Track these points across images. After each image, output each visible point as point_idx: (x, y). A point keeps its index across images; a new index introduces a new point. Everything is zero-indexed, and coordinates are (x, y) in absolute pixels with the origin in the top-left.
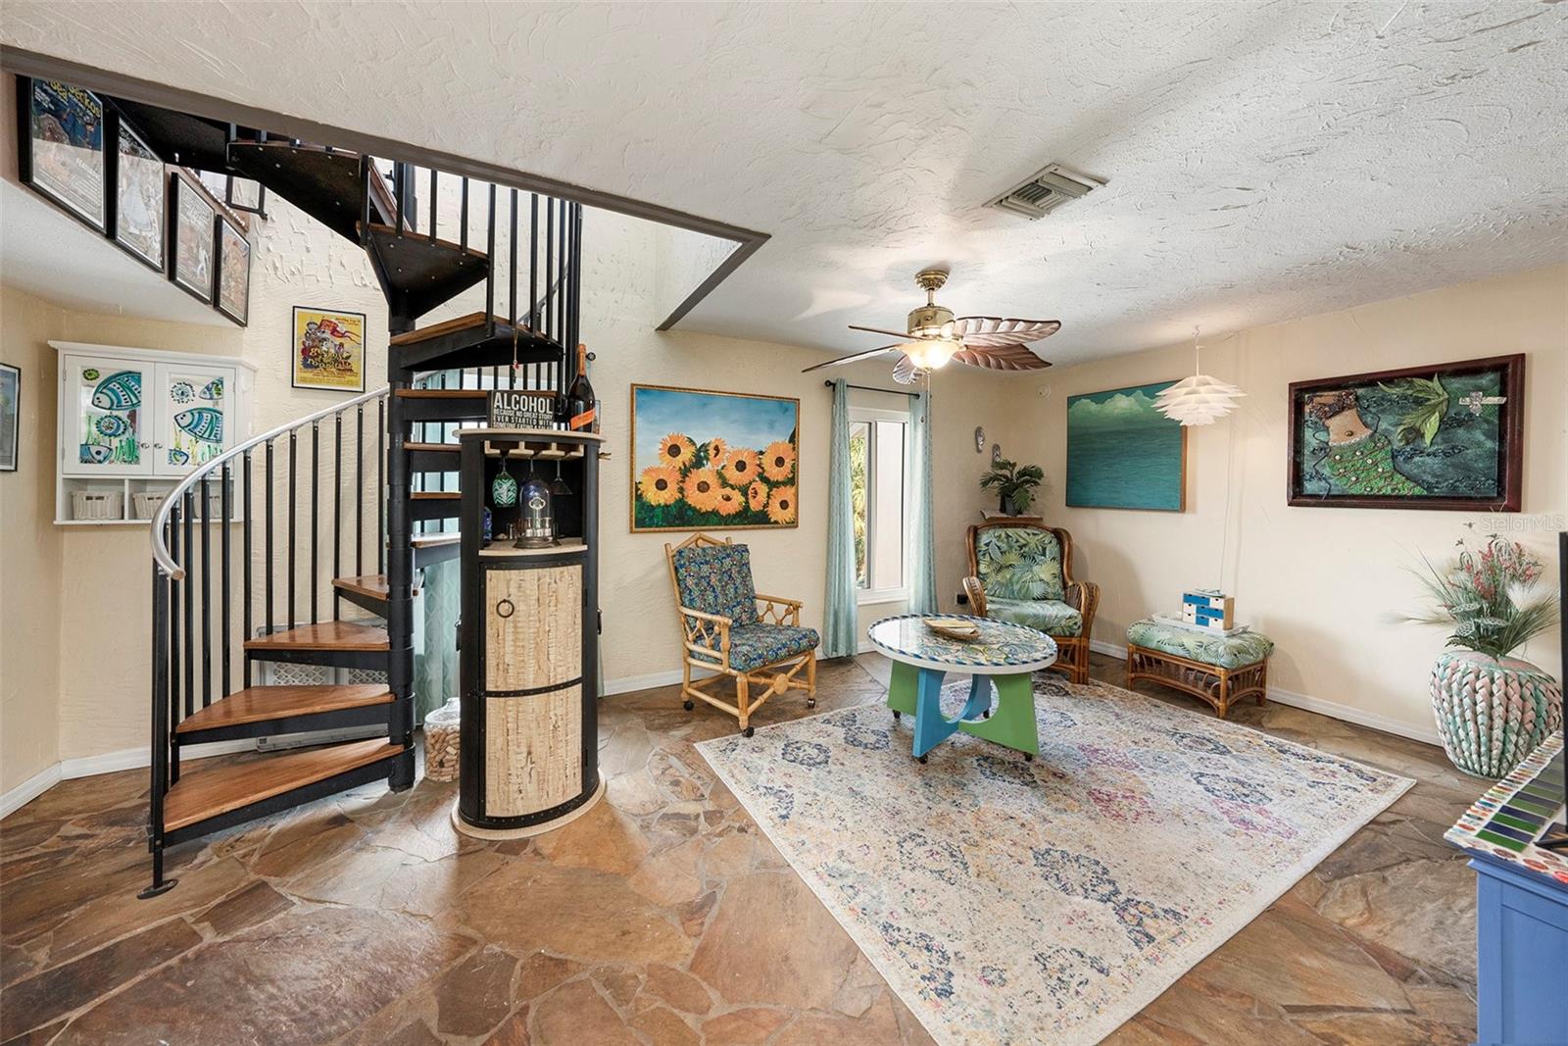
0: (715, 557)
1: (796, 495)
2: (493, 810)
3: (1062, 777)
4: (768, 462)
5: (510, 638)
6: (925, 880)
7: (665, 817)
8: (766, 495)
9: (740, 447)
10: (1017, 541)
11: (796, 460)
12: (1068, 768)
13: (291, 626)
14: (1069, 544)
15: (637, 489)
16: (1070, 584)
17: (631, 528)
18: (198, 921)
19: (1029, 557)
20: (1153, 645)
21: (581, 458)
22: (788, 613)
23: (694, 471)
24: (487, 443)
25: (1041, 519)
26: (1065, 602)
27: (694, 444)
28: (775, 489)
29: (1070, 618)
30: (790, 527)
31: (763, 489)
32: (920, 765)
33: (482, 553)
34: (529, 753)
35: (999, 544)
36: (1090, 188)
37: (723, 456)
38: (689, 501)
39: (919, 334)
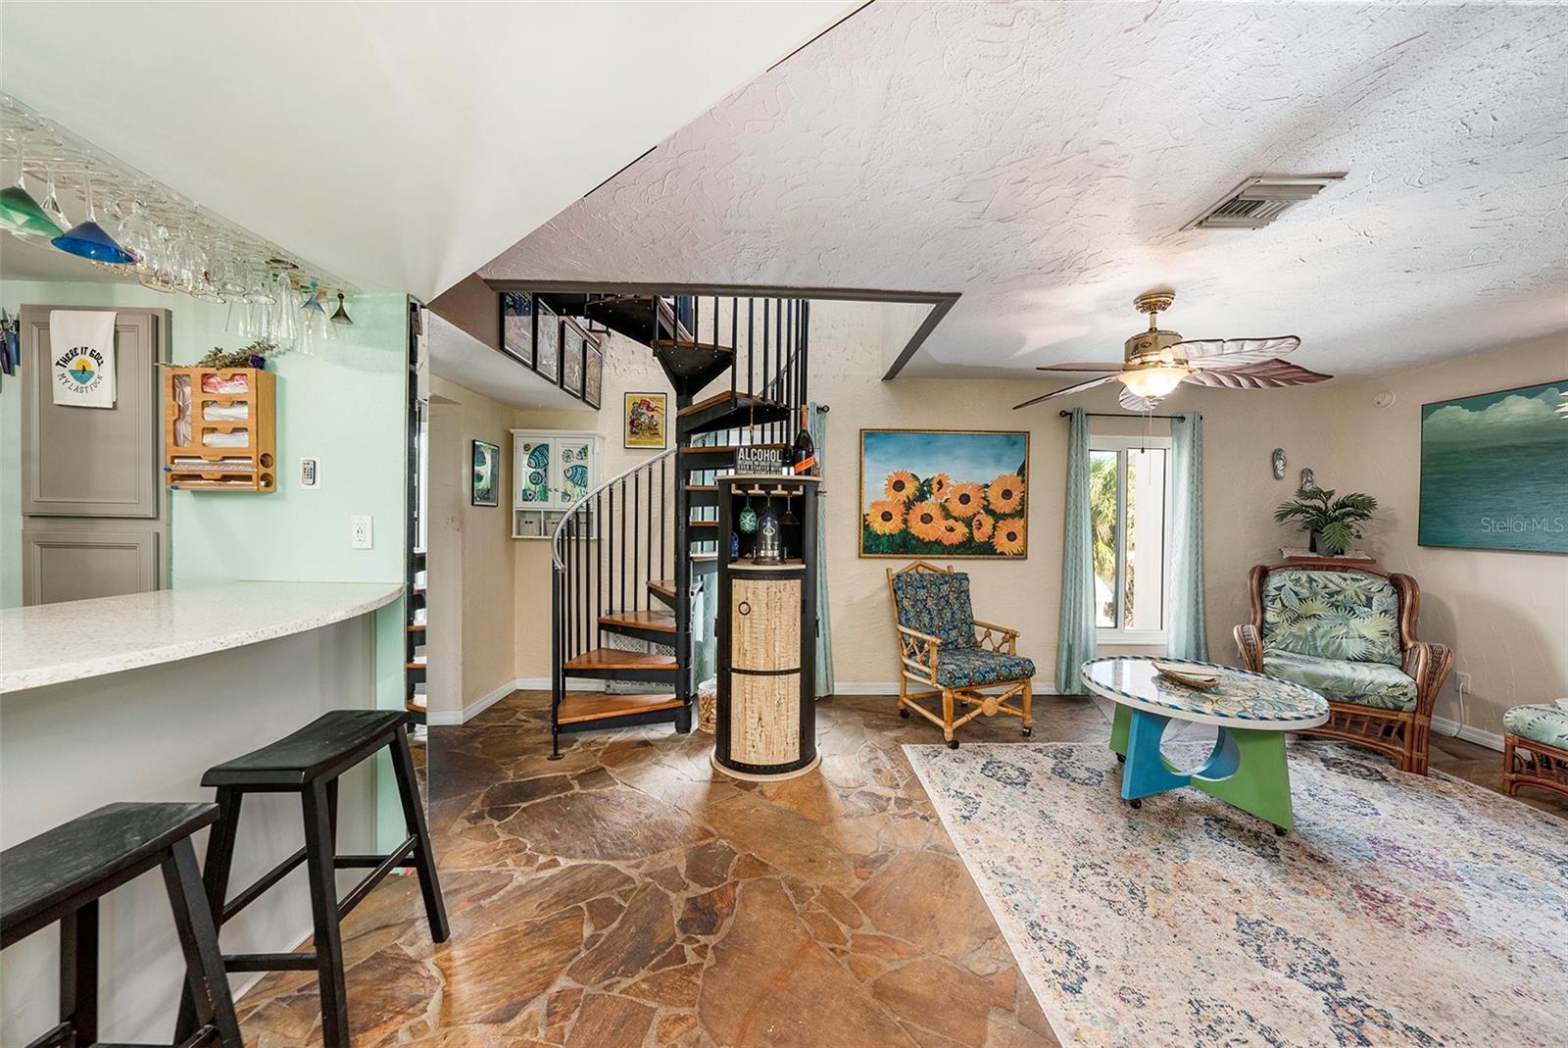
0: (933, 583)
1: (1026, 528)
2: (735, 756)
3: (1323, 861)
4: (994, 496)
5: (747, 630)
6: (1094, 904)
7: (863, 793)
8: (991, 527)
9: (964, 482)
10: (1325, 587)
11: (1025, 492)
12: (1337, 855)
13: (623, 611)
14: (1414, 596)
15: (865, 521)
16: (1410, 645)
17: (859, 553)
18: (572, 779)
19: (1344, 607)
20: (1553, 739)
21: (800, 496)
22: (1005, 640)
23: (918, 504)
24: (733, 486)
25: (1373, 561)
26: (1401, 668)
27: (918, 479)
28: (1001, 521)
29: (1395, 686)
30: (1017, 559)
31: (988, 522)
32: (1130, 808)
33: (730, 566)
34: (760, 719)
35: (1297, 589)
36: (1322, 187)
37: (948, 493)
38: (913, 531)
39: (1137, 361)
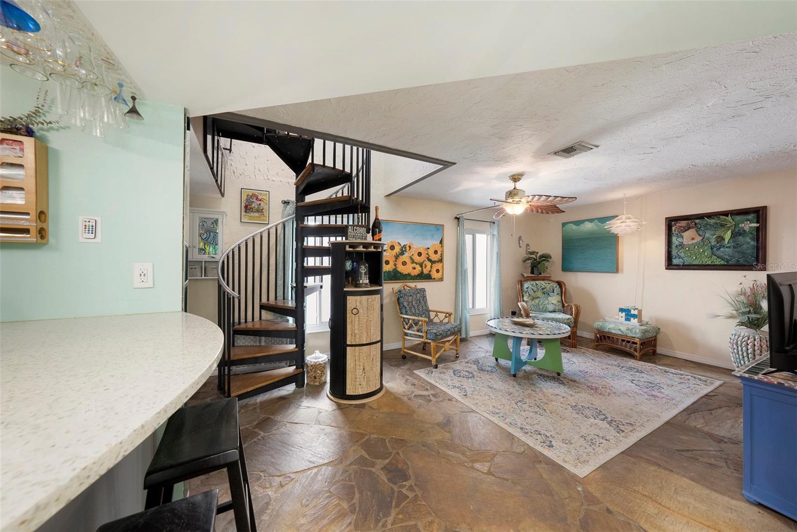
0: (414, 293)
1: (443, 267)
2: (349, 392)
3: (575, 381)
4: (431, 252)
5: (357, 323)
7: (415, 396)
8: (430, 267)
9: (419, 246)
10: (541, 287)
11: (442, 251)
12: (577, 379)
14: (565, 289)
16: (566, 305)
19: (546, 293)
20: (607, 330)
22: (446, 317)
23: (401, 256)
24: (347, 247)
25: (551, 277)
26: (564, 313)
27: (401, 245)
28: (434, 264)
29: (568, 319)
30: (439, 281)
31: (429, 264)
32: (513, 378)
33: (345, 289)
34: (364, 369)
35: (533, 288)
36: (592, 149)
37: (413, 250)
38: (399, 270)
39: (510, 200)
